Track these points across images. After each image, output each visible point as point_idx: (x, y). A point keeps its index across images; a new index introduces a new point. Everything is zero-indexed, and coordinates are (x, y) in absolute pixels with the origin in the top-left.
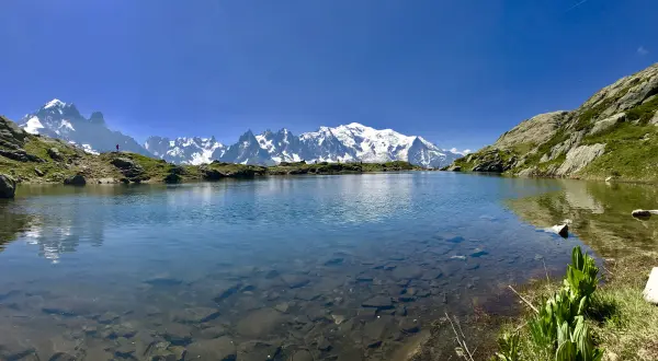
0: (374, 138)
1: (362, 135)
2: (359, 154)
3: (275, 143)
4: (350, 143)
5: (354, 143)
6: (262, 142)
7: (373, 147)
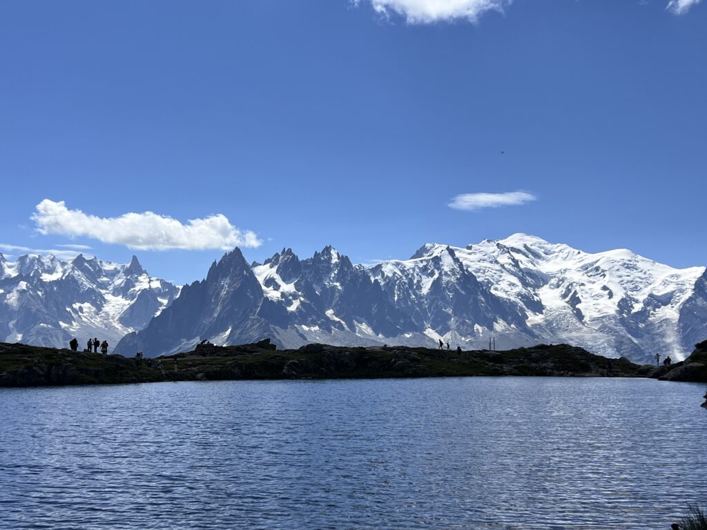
0: (575, 276)
1: (544, 267)
2: (534, 319)
3: (305, 288)
4: (507, 288)
5: (520, 288)
6: (270, 282)
7: (575, 300)
